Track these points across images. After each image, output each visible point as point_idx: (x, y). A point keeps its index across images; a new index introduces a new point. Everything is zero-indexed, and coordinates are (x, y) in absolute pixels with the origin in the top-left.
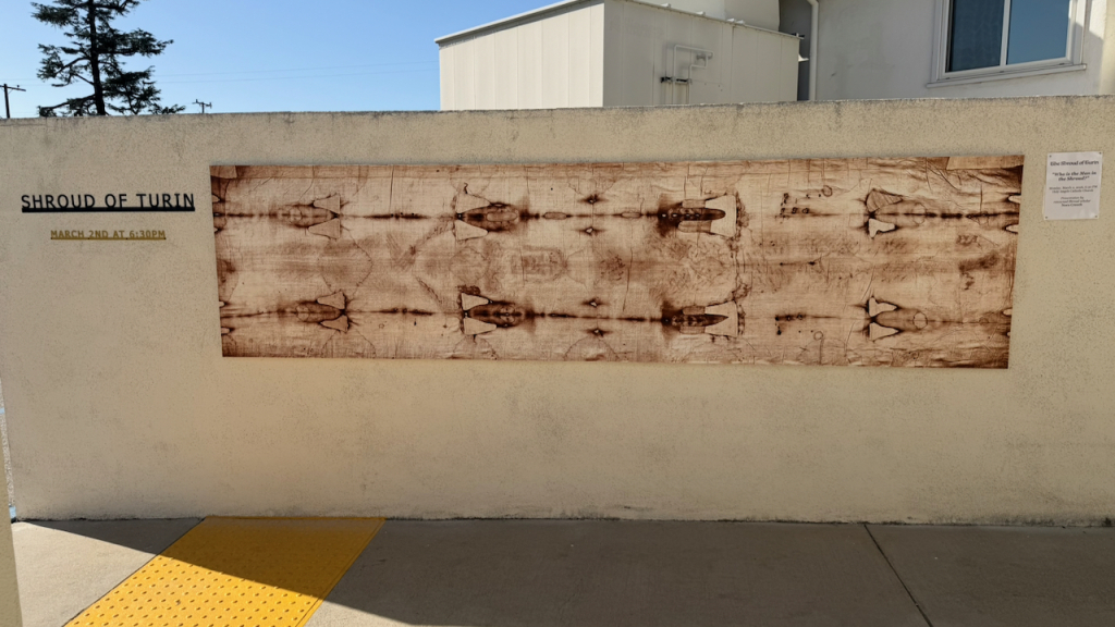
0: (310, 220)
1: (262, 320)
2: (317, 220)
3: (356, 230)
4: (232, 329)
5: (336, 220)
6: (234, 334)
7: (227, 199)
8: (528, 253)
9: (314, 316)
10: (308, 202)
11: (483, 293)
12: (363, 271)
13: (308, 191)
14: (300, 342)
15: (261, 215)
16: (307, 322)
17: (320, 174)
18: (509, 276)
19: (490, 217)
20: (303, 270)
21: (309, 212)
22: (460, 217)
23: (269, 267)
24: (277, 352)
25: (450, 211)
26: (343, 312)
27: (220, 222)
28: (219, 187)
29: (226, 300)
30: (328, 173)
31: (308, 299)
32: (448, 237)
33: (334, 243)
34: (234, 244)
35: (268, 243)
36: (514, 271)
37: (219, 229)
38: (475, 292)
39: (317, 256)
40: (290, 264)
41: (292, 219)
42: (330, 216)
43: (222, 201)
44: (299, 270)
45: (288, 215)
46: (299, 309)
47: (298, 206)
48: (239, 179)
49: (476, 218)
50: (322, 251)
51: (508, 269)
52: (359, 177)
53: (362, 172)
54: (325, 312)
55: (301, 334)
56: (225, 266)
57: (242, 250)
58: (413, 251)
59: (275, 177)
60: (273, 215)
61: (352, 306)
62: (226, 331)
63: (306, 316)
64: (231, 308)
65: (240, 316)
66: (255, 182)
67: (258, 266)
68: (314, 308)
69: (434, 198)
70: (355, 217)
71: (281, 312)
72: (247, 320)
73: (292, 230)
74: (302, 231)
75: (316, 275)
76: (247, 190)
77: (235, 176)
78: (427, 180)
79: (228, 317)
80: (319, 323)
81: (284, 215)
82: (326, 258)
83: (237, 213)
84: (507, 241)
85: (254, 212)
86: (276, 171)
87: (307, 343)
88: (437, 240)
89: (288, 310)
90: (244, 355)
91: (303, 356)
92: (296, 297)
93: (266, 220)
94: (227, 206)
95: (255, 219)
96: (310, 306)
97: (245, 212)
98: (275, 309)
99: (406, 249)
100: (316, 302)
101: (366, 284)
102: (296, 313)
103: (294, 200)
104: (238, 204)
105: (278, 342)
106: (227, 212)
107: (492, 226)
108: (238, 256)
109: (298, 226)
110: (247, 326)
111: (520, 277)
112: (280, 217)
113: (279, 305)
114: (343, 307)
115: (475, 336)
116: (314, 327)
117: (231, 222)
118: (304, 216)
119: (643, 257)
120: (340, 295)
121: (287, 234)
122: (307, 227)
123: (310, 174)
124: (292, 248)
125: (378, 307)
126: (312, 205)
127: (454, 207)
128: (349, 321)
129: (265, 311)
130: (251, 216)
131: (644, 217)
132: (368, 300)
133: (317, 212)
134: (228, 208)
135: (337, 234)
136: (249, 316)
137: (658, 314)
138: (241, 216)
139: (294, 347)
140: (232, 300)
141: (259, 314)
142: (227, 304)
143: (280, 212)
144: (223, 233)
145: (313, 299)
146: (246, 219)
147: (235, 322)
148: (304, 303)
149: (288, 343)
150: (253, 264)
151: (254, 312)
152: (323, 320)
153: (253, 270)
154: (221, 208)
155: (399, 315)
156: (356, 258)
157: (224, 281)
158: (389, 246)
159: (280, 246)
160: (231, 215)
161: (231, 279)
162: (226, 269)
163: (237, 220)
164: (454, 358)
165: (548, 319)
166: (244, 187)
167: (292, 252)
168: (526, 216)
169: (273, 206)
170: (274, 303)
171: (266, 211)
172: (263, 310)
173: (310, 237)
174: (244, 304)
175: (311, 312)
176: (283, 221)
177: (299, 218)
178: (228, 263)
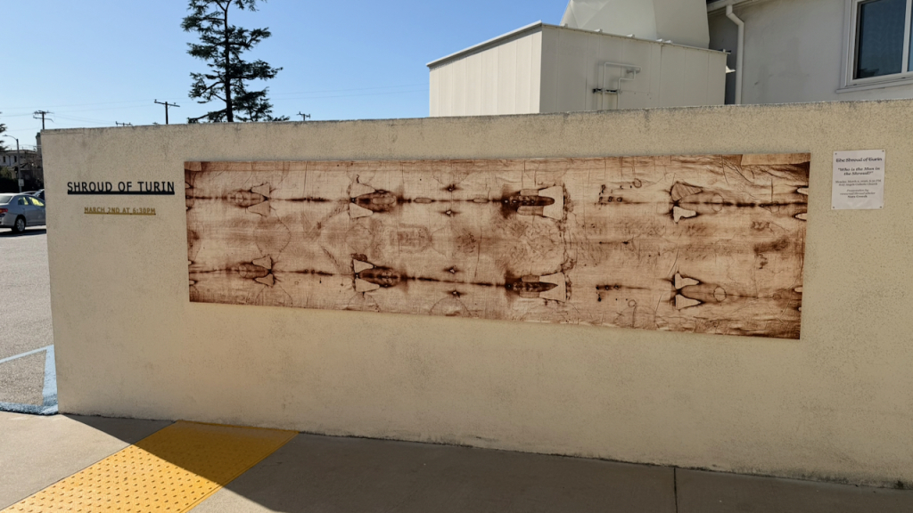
0: (249, 202)
1: (216, 275)
2: (254, 202)
3: (281, 210)
4: (196, 282)
5: (267, 202)
6: (197, 285)
7: (195, 186)
8: (402, 230)
9: (250, 274)
10: (248, 188)
11: (370, 259)
12: (284, 241)
13: (249, 180)
14: (241, 293)
15: (217, 198)
16: (245, 278)
17: (257, 168)
18: (388, 247)
19: (375, 201)
20: (243, 239)
21: (248, 196)
22: (353, 200)
23: (221, 236)
24: (226, 300)
25: (346, 196)
26: (270, 272)
27: (190, 202)
28: (190, 177)
29: (192, 259)
30: (262, 167)
31: (246, 260)
32: (344, 215)
33: (265, 219)
34: (199, 219)
35: (221, 219)
36: (392, 244)
37: (189, 208)
38: (363, 258)
39: (253, 229)
40: (235, 234)
41: (237, 201)
42: (262, 199)
43: (192, 187)
44: (241, 239)
45: (234, 198)
46: (240, 268)
47: (241, 191)
48: (203, 171)
49: (365, 201)
50: (256, 225)
51: (388, 242)
52: (283, 170)
53: (285, 166)
54: (257, 271)
55: (241, 287)
56: (192, 235)
57: (204, 224)
58: (320, 226)
59: (227, 170)
60: (224, 198)
61: (277, 267)
62: (192, 282)
63: (245, 273)
64: (196, 265)
65: (201, 272)
66: (213, 173)
67: (213, 236)
68: (251, 268)
69: (335, 186)
70: (279, 200)
71: (228, 270)
72: (206, 275)
73: (237, 209)
74: (243, 210)
75: (252, 243)
76: (208, 179)
77: (200, 169)
78: (331, 173)
79: (194, 272)
80: (254, 279)
81: (232, 198)
82: (259, 230)
83: (201, 196)
84: (386, 218)
85: (212, 195)
86: (227, 165)
87: (245, 294)
88: (336, 218)
89: (233, 269)
90: (204, 301)
91: (243, 304)
92: (238, 260)
93: (220, 201)
94: (195, 191)
95: (213, 201)
96: (247, 266)
97: (207, 195)
98: (224, 268)
99: (314, 224)
100: (251, 263)
101: (286, 250)
102: (238, 271)
103: (238, 188)
104: (202, 190)
105: (226, 293)
106: (194, 195)
107: (376, 208)
108: (201, 228)
109: (241, 206)
110: (206, 279)
111: (396, 248)
112: (229, 200)
113: (227, 265)
114: (269, 268)
115: (364, 293)
116: (250, 282)
117: (197, 202)
118: (245, 199)
119: (490, 234)
120: (268, 259)
121: (234, 212)
122: (246, 207)
123: (249, 168)
124: (238, 223)
125: (294, 269)
126: (250, 191)
127: (349, 193)
128: (274, 278)
129: (218, 269)
130: (210, 198)
131: (491, 203)
132: (288, 263)
133: (254, 196)
134: (196, 193)
135: (267, 213)
136: (207, 272)
137: (502, 281)
138: (203, 198)
139: (237, 297)
140: (196, 260)
141: (214, 271)
142: (193, 263)
143: (229, 196)
144: (192, 211)
145: (250, 260)
146: (206, 201)
147: (198, 276)
148: (244, 264)
149: (233, 293)
150: (211, 234)
151: (210, 269)
152: (256, 277)
153: (211, 238)
154: (190, 192)
155: (309, 275)
156: (280, 230)
157: (191, 246)
158: (302, 222)
159: (229, 221)
160: (197, 198)
161: (196, 244)
162: (193, 237)
163: (201, 201)
164: (348, 309)
165: (418, 282)
166: (206, 178)
167: (236, 226)
168: (401, 200)
169: (225, 191)
170: (224, 263)
171: (220, 195)
172: (216, 268)
173: (249, 215)
174: (204, 263)
175: (248, 271)
176: (231, 202)
177: (241, 201)
178: (195, 233)
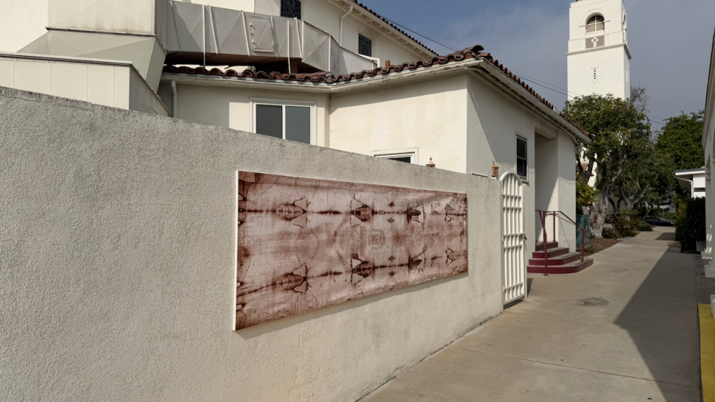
0: (292, 215)
1: (263, 293)
2: (296, 215)
3: (314, 221)
4: (244, 305)
5: (304, 215)
6: (245, 308)
7: (248, 199)
8: (374, 233)
9: (291, 285)
10: (292, 202)
11: (360, 257)
12: (315, 249)
13: (292, 195)
14: (282, 307)
15: (267, 211)
16: (287, 289)
17: (298, 183)
18: (368, 246)
19: (362, 213)
20: (286, 251)
21: (292, 209)
22: (352, 213)
23: (269, 250)
24: (270, 317)
25: (349, 209)
26: (305, 279)
27: (243, 216)
28: (244, 188)
29: (242, 280)
30: (302, 183)
31: (288, 272)
32: (348, 224)
33: (303, 231)
34: (250, 234)
35: (270, 232)
36: (369, 244)
37: (241, 223)
38: (355, 257)
39: (295, 240)
40: (281, 247)
41: (283, 214)
42: (302, 212)
43: (245, 200)
44: (285, 251)
46: (284, 281)
47: (287, 205)
48: (256, 183)
49: (358, 213)
50: (297, 237)
51: (367, 243)
52: (316, 187)
54: (296, 281)
55: (283, 300)
56: (243, 252)
57: (254, 239)
58: (336, 234)
59: (275, 183)
60: (274, 211)
61: (309, 274)
62: (240, 306)
63: (287, 284)
64: (244, 286)
66: (265, 186)
67: (263, 251)
68: (292, 279)
69: (343, 202)
70: (313, 212)
72: (254, 295)
73: (283, 222)
74: (288, 223)
75: (293, 254)
76: (260, 192)
77: (254, 181)
79: (242, 294)
80: (293, 289)
81: (280, 211)
82: (299, 241)
83: (253, 209)
84: (366, 225)
85: (264, 208)
86: (277, 181)
87: (285, 305)
88: (344, 226)
89: (278, 282)
90: (250, 325)
91: (284, 317)
92: (283, 272)
93: (270, 214)
94: (247, 203)
95: (264, 214)
96: (289, 277)
97: (258, 209)
98: (271, 283)
99: (333, 233)
100: (292, 274)
101: (316, 257)
102: (281, 284)
103: (285, 201)
104: (254, 203)
105: (269, 309)
106: (247, 208)
107: (363, 218)
109: (287, 219)
110: (254, 300)
111: (371, 246)
112: (278, 213)
113: (273, 279)
114: (304, 276)
115: (355, 284)
116: (291, 292)
117: (249, 216)
118: (290, 212)
119: (404, 233)
120: (304, 267)
121: (281, 225)
122: (290, 219)
123: (293, 183)
124: (284, 235)
125: (320, 273)
126: (293, 205)
127: (351, 207)
128: (307, 285)
130: (261, 211)
131: (403, 214)
132: (318, 268)
133: (297, 209)
134: (249, 205)
135: (304, 224)
136: (255, 291)
137: (407, 262)
138: (255, 211)
139: (279, 311)
140: (246, 280)
141: (262, 288)
142: (242, 284)
143: (278, 209)
144: (244, 225)
145: (291, 271)
146: (258, 214)
147: (246, 298)
148: (286, 275)
149: (276, 309)
150: (261, 249)
151: (259, 287)
152: (295, 287)
153: (260, 254)
154: (243, 206)
155: (329, 276)
156: (312, 239)
157: (241, 265)
158: (326, 231)
159: (276, 234)
160: (250, 211)
161: (246, 262)
162: (244, 254)
163: (253, 215)
164: (349, 299)
165: (379, 269)
166: (259, 189)
167: (282, 238)
168: (374, 213)
169: (275, 204)
170: (270, 278)
171: (270, 208)
172: (264, 285)
173: (292, 227)
174: (253, 282)
175: (290, 282)
176: (279, 215)
177: (287, 214)
178: (245, 250)
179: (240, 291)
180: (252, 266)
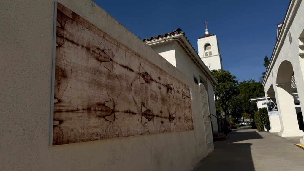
0: (102, 58)
1: (80, 115)
2: (106, 60)
3: (117, 70)
4: (61, 122)
5: (111, 62)
6: (63, 125)
7: (66, 28)
9: (103, 113)
10: (102, 49)
11: (146, 106)
12: (119, 90)
14: (95, 130)
15: (83, 47)
16: (100, 116)
17: (105, 37)
18: (150, 100)
19: (146, 77)
20: (99, 85)
21: (102, 54)
22: (140, 74)
24: (85, 138)
26: (113, 111)
27: (60, 41)
28: (62, 19)
29: (59, 97)
30: (108, 39)
31: (101, 102)
32: (138, 81)
33: (111, 74)
37: (59, 46)
39: (105, 78)
40: (94, 80)
41: (96, 55)
42: (109, 59)
43: (63, 28)
46: (97, 109)
47: (98, 49)
49: (143, 76)
50: (106, 76)
52: (117, 46)
54: (107, 111)
55: (96, 125)
56: (60, 73)
57: (71, 65)
58: (132, 84)
59: (88, 28)
60: (88, 49)
61: (117, 108)
62: (57, 123)
63: (100, 112)
64: (62, 104)
65: (67, 111)
68: (104, 108)
70: (117, 63)
71: (89, 109)
72: (71, 114)
73: (95, 61)
74: (99, 63)
75: (104, 89)
78: (133, 57)
79: (60, 111)
80: (104, 117)
81: (93, 51)
82: (108, 81)
83: (70, 39)
84: (149, 87)
85: (79, 43)
87: (98, 130)
89: (92, 108)
90: (68, 142)
91: (97, 139)
92: (96, 101)
93: (85, 50)
94: (65, 32)
95: (80, 48)
96: (101, 106)
97: (75, 41)
98: (86, 108)
99: (130, 83)
100: (103, 105)
101: (120, 97)
102: (95, 110)
103: (97, 45)
104: (71, 35)
105: (85, 131)
106: (65, 36)
107: (146, 80)
108: (69, 68)
109: (98, 60)
110: (71, 119)
113: (88, 105)
114: (113, 109)
115: (144, 124)
116: (102, 120)
117: (66, 44)
118: (101, 56)
120: (112, 101)
121: (93, 63)
122: (101, 61)
123: (102, 35)
124: (96, 72)
126: (103, 51)
127: (139, 70)
128: (115, 116)
130: (78, 45)
131: (165, 87)
132: (122, 106)
133: (106, 56)
135: (111, 69)
136: (72, 111)
138: (72, 42)
139: (93, 134)
140: (63, 99)
141: (78, 110)
142: (59, 101)
143: (91, 49)
144: (62, 49)
145: (103, 102)
146: (75, 46)
147: (64, 116)
148: (99, 104)
149: (91, 131)
151: (75, 109)
152: (106, 116)
153: (77, 80)
154: (61, 31)
155: (128, 114)
156: (116, 83)
157: (59, 84)
158: (126, 80)
159: (90, 68)
160: (67, 40)
161: (64, 82)
162: (61, 75)
163: (70, 44)
164: (142, 134)
167: (95, 74)
168: (151, 80)
169: (89, 44)
170: (86, 103)
171: (85, 45)
172: (80, 108)
173: (102, 67)
174: (70, 102)
175: (102, 111)
176: (92, 54)
177: (99, 56)
178: (63, 71)
179: (57, 108)
180: (69, 88)
